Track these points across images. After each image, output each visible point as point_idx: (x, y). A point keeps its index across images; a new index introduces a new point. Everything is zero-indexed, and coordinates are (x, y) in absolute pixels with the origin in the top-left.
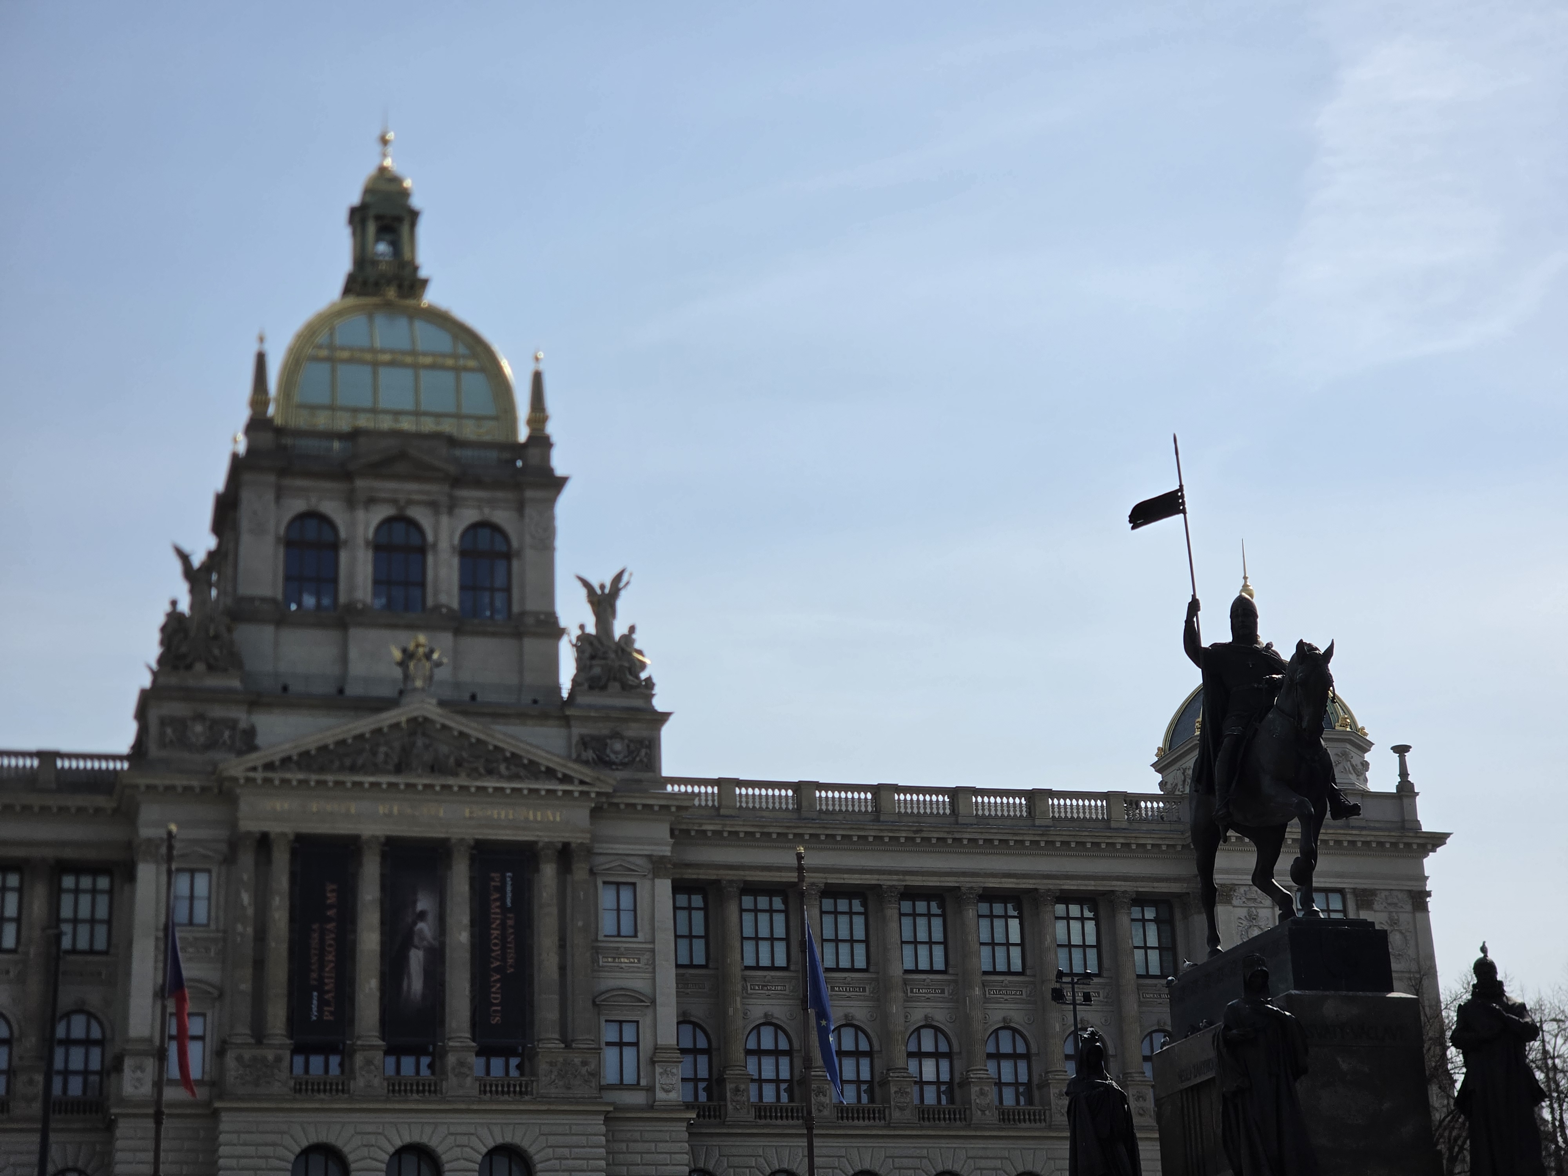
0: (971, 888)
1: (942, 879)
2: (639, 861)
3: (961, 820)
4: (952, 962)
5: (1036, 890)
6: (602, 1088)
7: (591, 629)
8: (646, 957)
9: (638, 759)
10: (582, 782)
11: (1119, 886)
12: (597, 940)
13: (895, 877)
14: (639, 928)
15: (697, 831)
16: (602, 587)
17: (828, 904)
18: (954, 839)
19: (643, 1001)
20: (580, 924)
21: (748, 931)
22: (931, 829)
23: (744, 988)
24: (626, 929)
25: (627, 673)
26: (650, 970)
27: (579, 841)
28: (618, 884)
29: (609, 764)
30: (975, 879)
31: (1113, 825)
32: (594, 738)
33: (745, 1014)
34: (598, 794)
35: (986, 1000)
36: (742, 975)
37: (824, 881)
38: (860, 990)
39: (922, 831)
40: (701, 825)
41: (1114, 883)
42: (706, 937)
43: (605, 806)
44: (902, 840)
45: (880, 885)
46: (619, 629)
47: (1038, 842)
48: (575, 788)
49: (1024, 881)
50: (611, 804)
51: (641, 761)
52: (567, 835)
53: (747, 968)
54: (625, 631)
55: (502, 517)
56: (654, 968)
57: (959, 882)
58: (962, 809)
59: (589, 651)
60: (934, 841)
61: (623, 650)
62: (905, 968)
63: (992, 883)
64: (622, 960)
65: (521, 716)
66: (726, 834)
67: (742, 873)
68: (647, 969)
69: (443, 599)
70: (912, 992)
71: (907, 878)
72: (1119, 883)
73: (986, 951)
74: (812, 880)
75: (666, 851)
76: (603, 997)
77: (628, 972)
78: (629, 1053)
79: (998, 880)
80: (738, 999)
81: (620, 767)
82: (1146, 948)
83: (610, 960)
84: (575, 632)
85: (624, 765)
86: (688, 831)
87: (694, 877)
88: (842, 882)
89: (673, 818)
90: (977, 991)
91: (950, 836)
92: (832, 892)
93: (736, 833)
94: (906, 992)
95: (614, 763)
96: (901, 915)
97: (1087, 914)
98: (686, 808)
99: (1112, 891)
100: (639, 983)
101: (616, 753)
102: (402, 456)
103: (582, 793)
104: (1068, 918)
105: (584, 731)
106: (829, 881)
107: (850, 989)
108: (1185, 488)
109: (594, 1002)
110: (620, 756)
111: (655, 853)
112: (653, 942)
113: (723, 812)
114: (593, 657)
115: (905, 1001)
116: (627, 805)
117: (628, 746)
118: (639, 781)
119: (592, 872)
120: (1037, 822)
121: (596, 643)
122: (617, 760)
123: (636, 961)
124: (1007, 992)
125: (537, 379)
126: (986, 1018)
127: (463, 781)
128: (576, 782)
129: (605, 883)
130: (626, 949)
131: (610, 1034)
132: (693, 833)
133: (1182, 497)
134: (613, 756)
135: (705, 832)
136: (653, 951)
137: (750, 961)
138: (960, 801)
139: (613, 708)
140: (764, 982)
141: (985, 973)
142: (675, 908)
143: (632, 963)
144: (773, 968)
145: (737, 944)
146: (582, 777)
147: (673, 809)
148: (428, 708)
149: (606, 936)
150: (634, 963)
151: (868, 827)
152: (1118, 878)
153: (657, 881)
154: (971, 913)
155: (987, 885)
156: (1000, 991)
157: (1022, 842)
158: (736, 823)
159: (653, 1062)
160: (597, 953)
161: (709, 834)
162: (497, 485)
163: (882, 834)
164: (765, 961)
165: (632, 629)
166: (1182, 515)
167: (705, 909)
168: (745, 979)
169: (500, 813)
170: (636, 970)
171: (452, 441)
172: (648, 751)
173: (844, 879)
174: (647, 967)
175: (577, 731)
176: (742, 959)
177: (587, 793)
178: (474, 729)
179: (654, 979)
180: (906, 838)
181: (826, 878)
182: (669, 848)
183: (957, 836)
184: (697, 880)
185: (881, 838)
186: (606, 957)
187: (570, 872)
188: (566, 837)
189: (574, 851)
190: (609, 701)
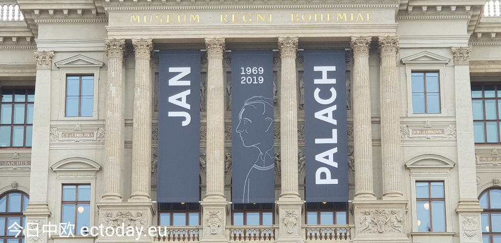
2: (441, 53)
6: (412, 234)
8: (449, 129)
12: (407, 117)
14: (443, 106)
19: (448, 164)
20: (388, 101)
24: (432, 107)
26: (453, 139)
27: (386, 35)
28: (424, 72)
43: (410, 9)
50: (415, 8)
52: (375, 31)
56: (456, 137)
64: (429, 132)
68: (450, 138)
76: (413, 162)
77: (434, 141)
78: (437, 207)
83: (418, 132)
89: (469, 18)
100: (444, 151)
109: (405, 166)
111: (454, 46)
112: (455, 117)
116: (428, 7)
119: (401, 63)
123: (440, 132)
129: (413, 72)
130: (432, 123)
132: (493, 35)
136: (455, 123)
143: (437, 134)
147: (468, 8)
149: (414, 114)
150: (439, 133)
153: (457, 68)
159: (457, 213)
160: (408, 128)
170: (441, 139)
174: (450, 136)
179: (456, 146)
182: (465, 42)
186: (415, 130)
187: (379, 61)
188: (375, 33)
189: (383, 43)
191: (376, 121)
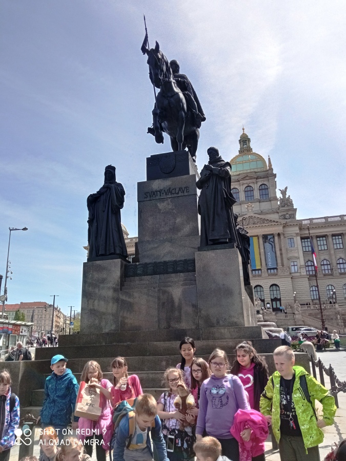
2: (293, 234)
6: (291, 273)
7: (282, 197)
14: (295, 245)
16: (283, 190)
19: (297, 258)
21: (319, 244)
24: (293, 246)
25: (288, 203)
29: (286, 219)
32: (283, 215)
34: (283, 224)
45: (344, 233)
46: (287, 196)
48: (279, 223)
50: (286, 225)
51: (293, 218)
55: (265, 183)
56: (299, 252)
59: (282, 201)
61: (288, 200)
64: (292, 251)
65: (270, 213)
66: (312, 228)
67: (316, 234)
68: (297, 252)
69: (257, 197)
74: (330, 234)
75: (298, 232)
76: (290, 258)
78: (296, 267)
80: (318, 256)
83: (290, 251)
85: (289, 218)
89: (299, 226)
92: (333, 235)
98: (301, 224)
100: (296, 255)
101: (287, 217)
102: (247, 176)
107: (340, 252)
109: (288, 259)
111: (296, 232)
112: (298, 247)
113: (311, 224)
116: (290, 225)
117: (290, 215)
118: (292, 221)
119: (285, 237)
121: (283, 199)
125: (269, 159)
127: (259, 225)
129: (288, 239)
130: (293, 249)
131: (292, 264)
132: (305, 229)
136: (298, 249)
137: (320, 249)
140: (323, 252)
142: (302, 242)
145: (317, 246)
146: (280, 221)
147: (298, 224)
148: (252, 214)
149: (289, 247)
150: (295, 251)
151: (339, 223)
153: (297, 237)
158: (313, 226)
159: (300, 268)
160: (288, 250)
162: (264, 178)
165: (289, 196)
168: (319, 252)
169: (266, 229)
170: (295, 253)
171: (255, 172)
172: (294, 216)
175: (280, 214)
176: (318, 249)
177: (281, 224)
178: (260, 216)
179: (298, 254)
185: (342, 225)
187: (280, 238)
188: (279, 232)
190: (285, 208)
191: (281, 250)
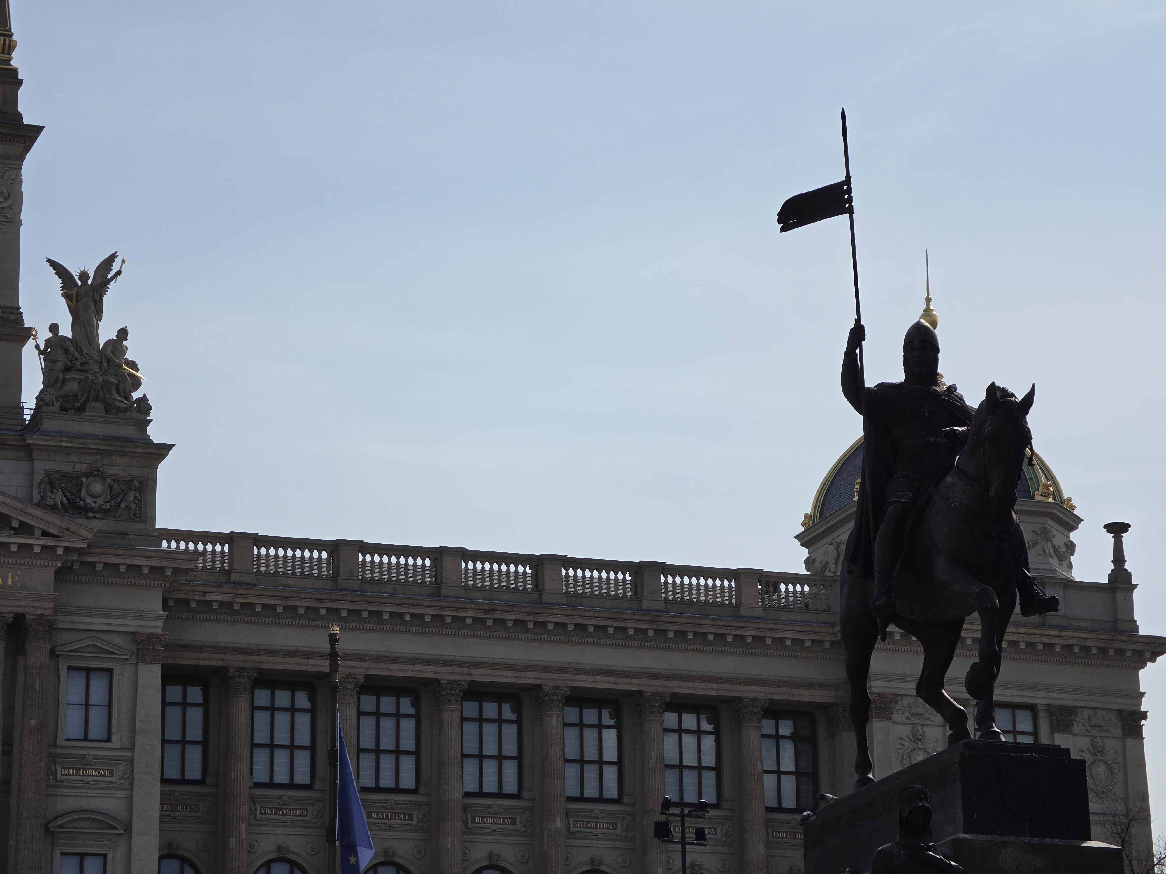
0: (556, 687)
1: (519, 674)
2: (119, 640)
3: (546, 598)
4: (526, 783)
5: (640, 692)
8: (121, 768)
9: (123, 505)
10: (45, 534)
11: (748, 692)
12: (55, 745)
13: (458, 670)
14: (114, 730)
15: (198, 601)
16: (84, 276)
17: (368, 702)
18: (536, 623)
19: (114, 828)
20: (33, 722)
21: (261, 736)
22: (507, 609)
23: (252, 812)
24: (97, 728)
25: (114, 392)
26: (127, 786)
27: (39, 612)
28: (88, 671)
29: (84, 511)
30: (561, 676)
31: (743, 612)
32: (65, 476)
33: (252, 846)
34: (66, 549)
35: (570, 835)
36: (250, 794)
37: (364, 671)
38: (405, 817)
39: (494, 610)
40: (204, 593)
41: (742, 687)
42: (204, 743)
43: (76, 566)
44: (469, 622)
45: (437, 680)
47: (645, 631)
48: (36, 542)
49: (625, 680)
50: (82, 563)
51: (128, 507)
52: (22, 603)
53: (258, 785)
54: (113, 335)
56: (132, 784)
57: (540, 679)
58: (548, 585)
59: (62, 360)
60: (510, 624)
61: (109, 361)
62: (465, 790)
63: (585, 682)
64: (89, 772)
66: (237, 607)
67: (256, 658)
68: (121, 784)
70: (473, 821)
71: (474, 671)
72: (748, 688)
73: (571, 772)
74: (349, 670)
75: (156, 627)
76: (60, 822)
77: (96, 788)
79: (591, 678)
80: (243, 827)
81: (98, 515)
82: (779, 772)
83: (71, 771)
84: (44, 335)
85: (104, 513)
86: (187, 602)
87: (192, 662)
88: (388, 673)
89: (168, 585)
90: (559, 823)
91: (532, 619)
93: (252, 606)
94: (465, 822)
95: (91, 510)
96: (463, 719)
97: (706, 726)
98: (186, 571)
99: (739, 698)
100: (111, 804)
101: (92, 496)
103: (43, 547)
104: (680, 731)
105: (52, 466)
106: (371, 672)
107: (392, 816)
108: (853, 180)
109: (47, 828)
110: (100, 501)
111: (141, 630)
112: (133, 749)
113: (234, 577)
114: (67, 369)
115: (464, 833)
116: (106, 565)
117: (111, 488)
118: (124, 534)
119: (53, 654)
120: (645, 605)
121: (72, 349)
122: (95, 506)
123: (107, 773)
124: (597, 825)
126: (568, 858)
128: (38, 533)
129: (70, 668)
130: (94, 757)
132: (193, 605)
133: (849, 191)
134: (89, 500)
135: (209, 603)
136: (131, 761)
137: (261, 775)
138: (546, 576)
139: (94, 437)
140: (279, 804)
141: (570, 799)
142: (165, 704)
143: (101, 776)
144: (291, 786)
145: (246, 753)
146: (45, 527)
147: (168, 572)
149: (67, 740)
150: (105, 776)
151: (426, 603)
152: (746, 682)
153: (141, 667)
154: (554, 720)
155: (576, 684)
156: (588, 823)
157: (624, 630)
158: (251, 592)
160: (55, 762)
161: (215, 606)
163: (442, 613)
164: (281, 776)
165: (123, 333)
166: (847, 216)
167: (205, 706)
168: (253, 800)
170: (106, 785)
172: (138, 495)
173: (390, 670)
174: (122, 781)
175: (41, 466)
176: (251, 773)
177: (53, 548)
179: (130, 798)
180: (474, 619)
181: (367, 668)
182: (160, 624)
183: (541, 619)
184: (196, 667)
185: (442, 618)
186: (67, 768)
188: (20, 606)
189: (30, 625)
190: (88, 428)
